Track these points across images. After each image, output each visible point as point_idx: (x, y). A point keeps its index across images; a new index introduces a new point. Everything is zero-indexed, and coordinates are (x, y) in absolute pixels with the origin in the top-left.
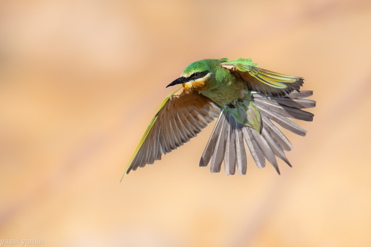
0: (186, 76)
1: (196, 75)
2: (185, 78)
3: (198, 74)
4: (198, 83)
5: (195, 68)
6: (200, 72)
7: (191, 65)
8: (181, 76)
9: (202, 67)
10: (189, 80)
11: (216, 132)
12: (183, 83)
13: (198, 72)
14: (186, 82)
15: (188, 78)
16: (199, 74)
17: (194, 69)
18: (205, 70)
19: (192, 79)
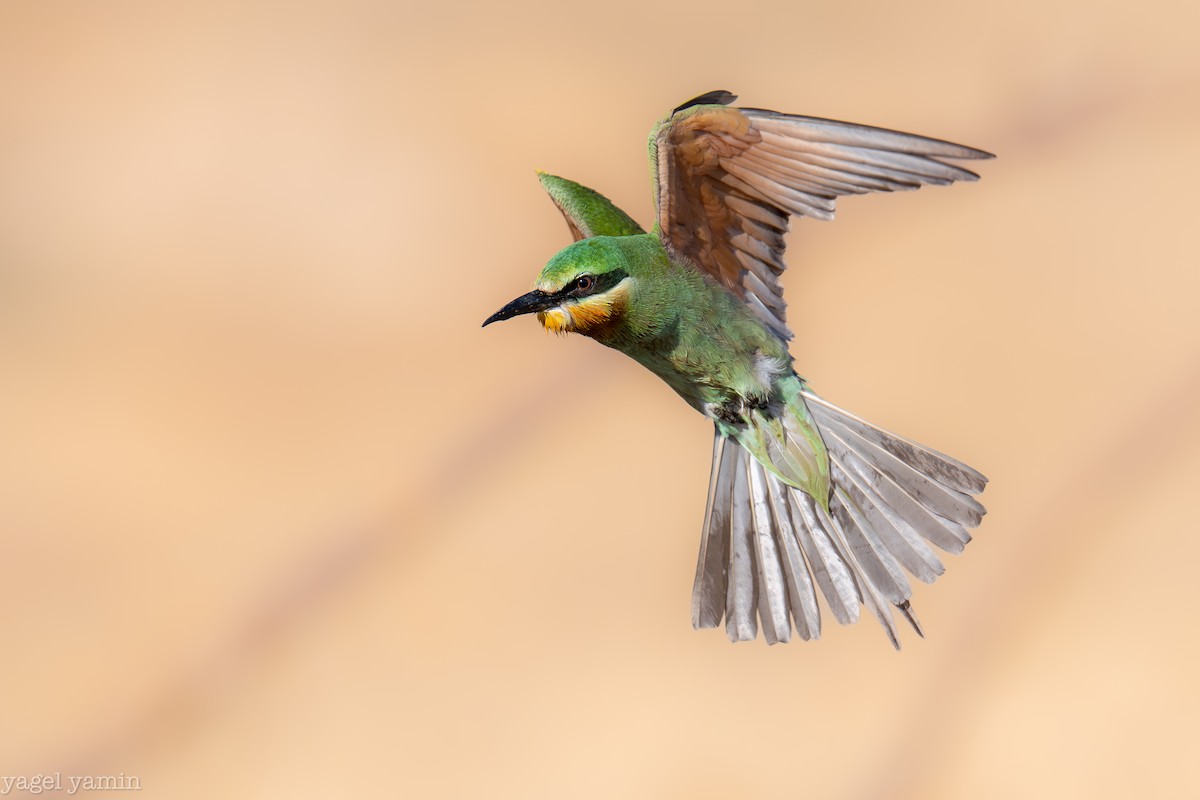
0: (548, 287)
1: (584, 285)
2: (545, 294)
3: (589, 280)
4: (588, 312)
5: (579, 261)
6: (595, 275)
7: (567, 253)
8: (532, 289)
9: (601, 256)
10: (559, 300)
11: (719, 508)
12: (541, 311)
13: (587, 274)
14: (549, 307)
15: (555, 294)
16: (593, 280)
17: (577, 266)
18: (613, 269)
19: (570, 297)
